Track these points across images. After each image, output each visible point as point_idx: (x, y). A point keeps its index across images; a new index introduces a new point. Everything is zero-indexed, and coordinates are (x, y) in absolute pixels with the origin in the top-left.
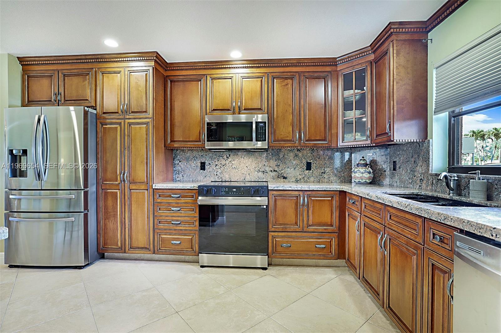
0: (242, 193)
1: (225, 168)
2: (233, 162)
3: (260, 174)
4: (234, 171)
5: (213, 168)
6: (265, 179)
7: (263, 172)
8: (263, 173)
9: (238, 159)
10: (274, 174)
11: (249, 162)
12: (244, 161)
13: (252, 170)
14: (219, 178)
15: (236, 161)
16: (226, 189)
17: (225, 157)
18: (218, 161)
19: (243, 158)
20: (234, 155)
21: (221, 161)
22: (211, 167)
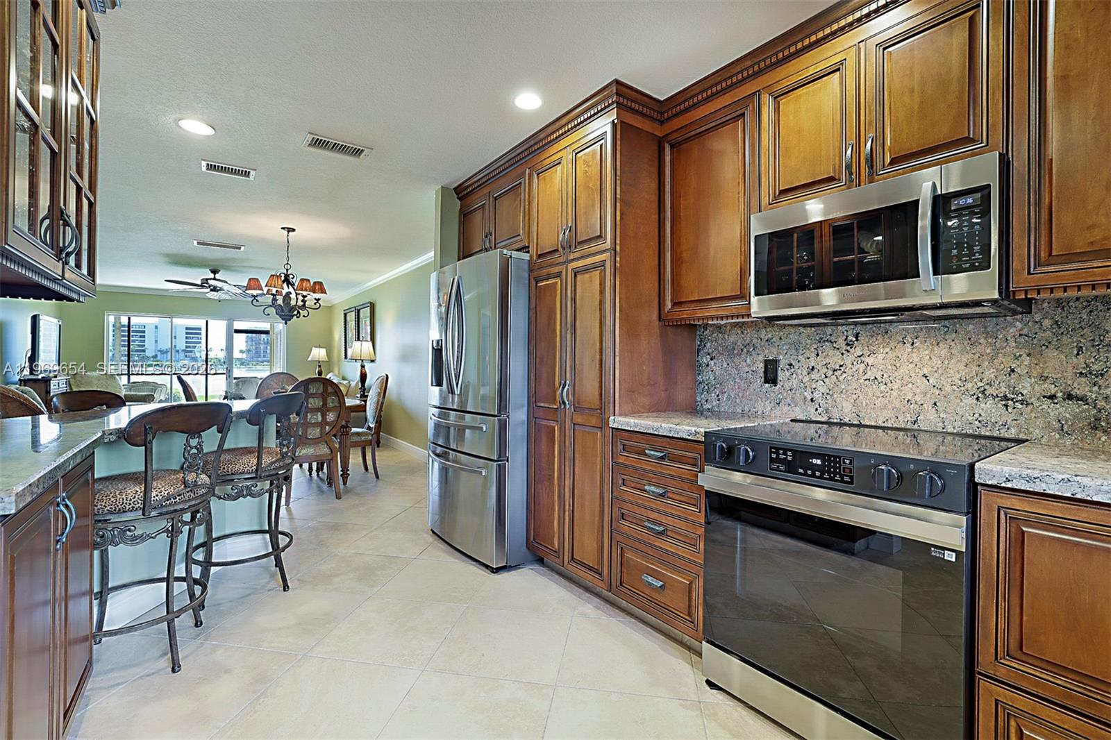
0: (846, 479)
1: (841, 378)
2: (870, 360)
3: (989, 407)
4: (872, 389)
5: (801, 377)
6: (1013, 430)
7: (1005, 398)
8: (1006, 406)
9: (888, 350)
10: (1067, 410)
11: (934, 359)
12: (914, 355)
13: (948, 389)
14: (820, 410)
15: (880, 357)
17: (841, 342)
18: (818, 355)
19: (908, 345)
20: (872, 336)
21: (827, 355)
22: (794, 375)
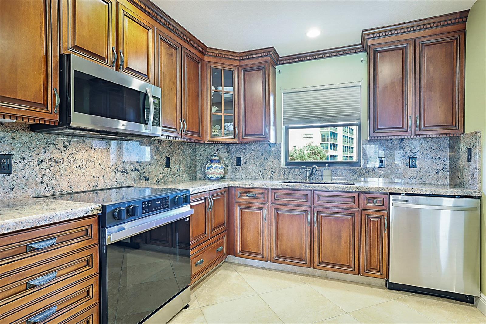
0: (167, 206)
1: (61, 167)
2: (77, 156)
3: (119, 175)
4: (78, 172)
5: (32, 167)
6: (125, 183)
7: (123, 172)
8: (123, 174)
9: (85, 151)
11: (103, 156)
12: (95, 154)
13: (107, 169)
14: (47, 189)
15: (81, 154)
16: (148, 203)
17: (60, 145)
18: (45, 152)
19: (93, 149)
20: (77, 143)
21: (52, 153)
22: (27, 166)
